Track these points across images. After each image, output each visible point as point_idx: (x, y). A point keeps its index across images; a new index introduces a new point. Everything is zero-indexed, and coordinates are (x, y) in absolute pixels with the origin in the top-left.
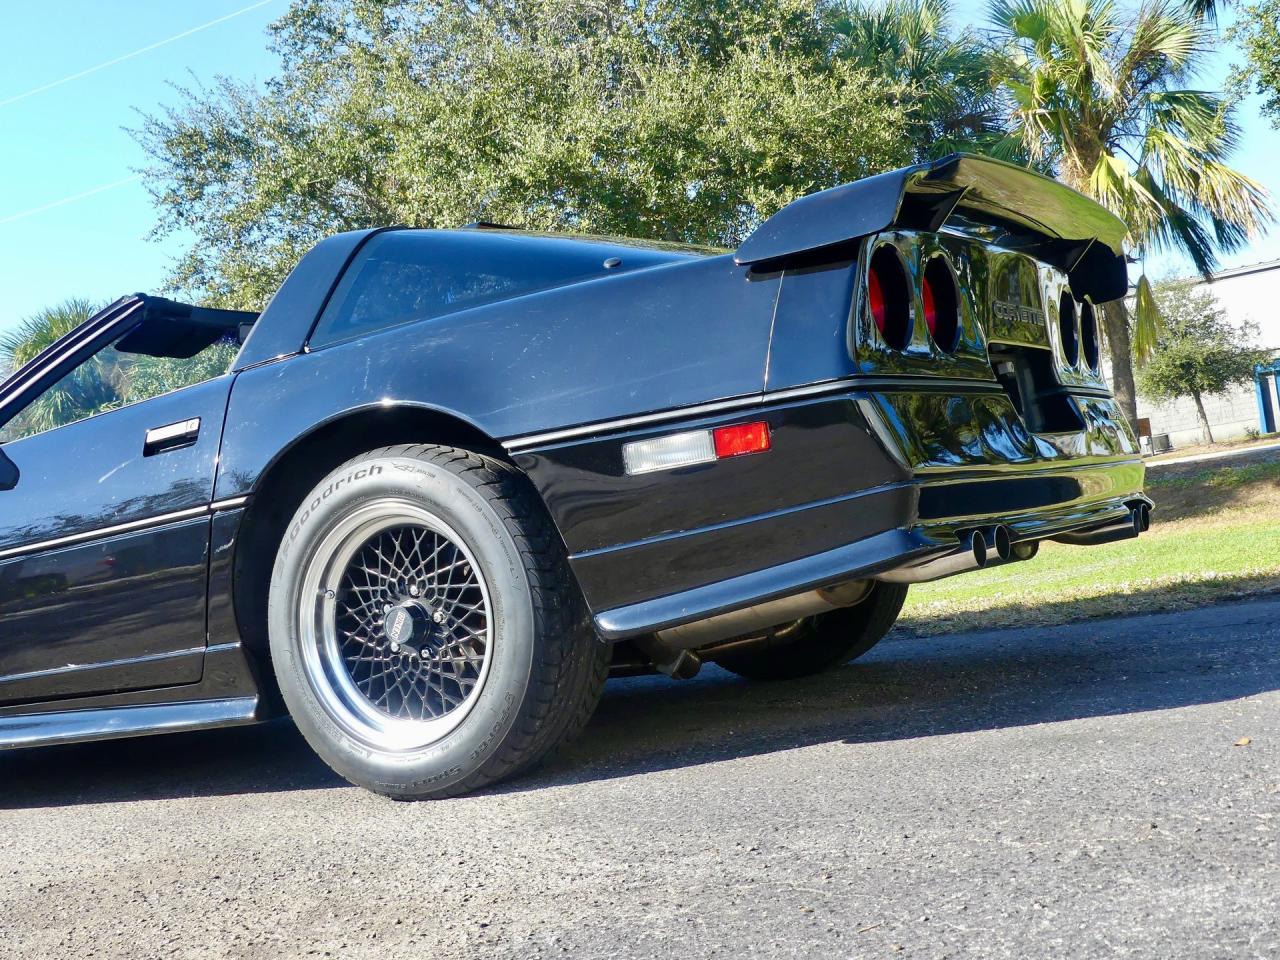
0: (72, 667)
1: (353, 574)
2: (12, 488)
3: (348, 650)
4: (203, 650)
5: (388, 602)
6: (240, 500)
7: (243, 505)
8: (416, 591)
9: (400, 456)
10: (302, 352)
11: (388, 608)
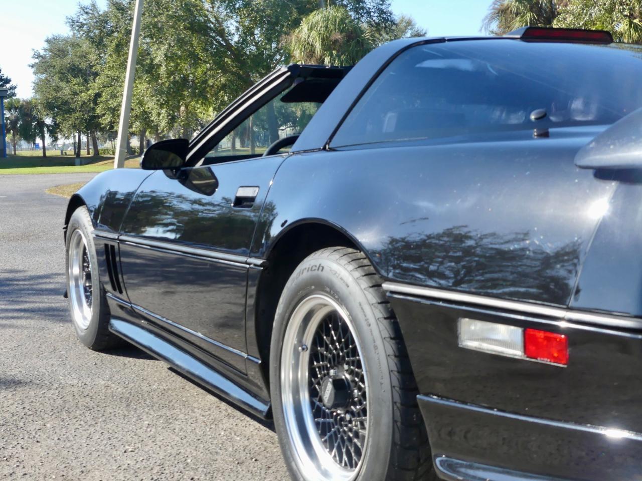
1: (318, 339)
4: (245, 356)
5: (332, 368)
6: (259, 262)
7: (261, 265)
8: (346, 367)
9: (336, 261)
10: (324, 149)
11: (332, 372)
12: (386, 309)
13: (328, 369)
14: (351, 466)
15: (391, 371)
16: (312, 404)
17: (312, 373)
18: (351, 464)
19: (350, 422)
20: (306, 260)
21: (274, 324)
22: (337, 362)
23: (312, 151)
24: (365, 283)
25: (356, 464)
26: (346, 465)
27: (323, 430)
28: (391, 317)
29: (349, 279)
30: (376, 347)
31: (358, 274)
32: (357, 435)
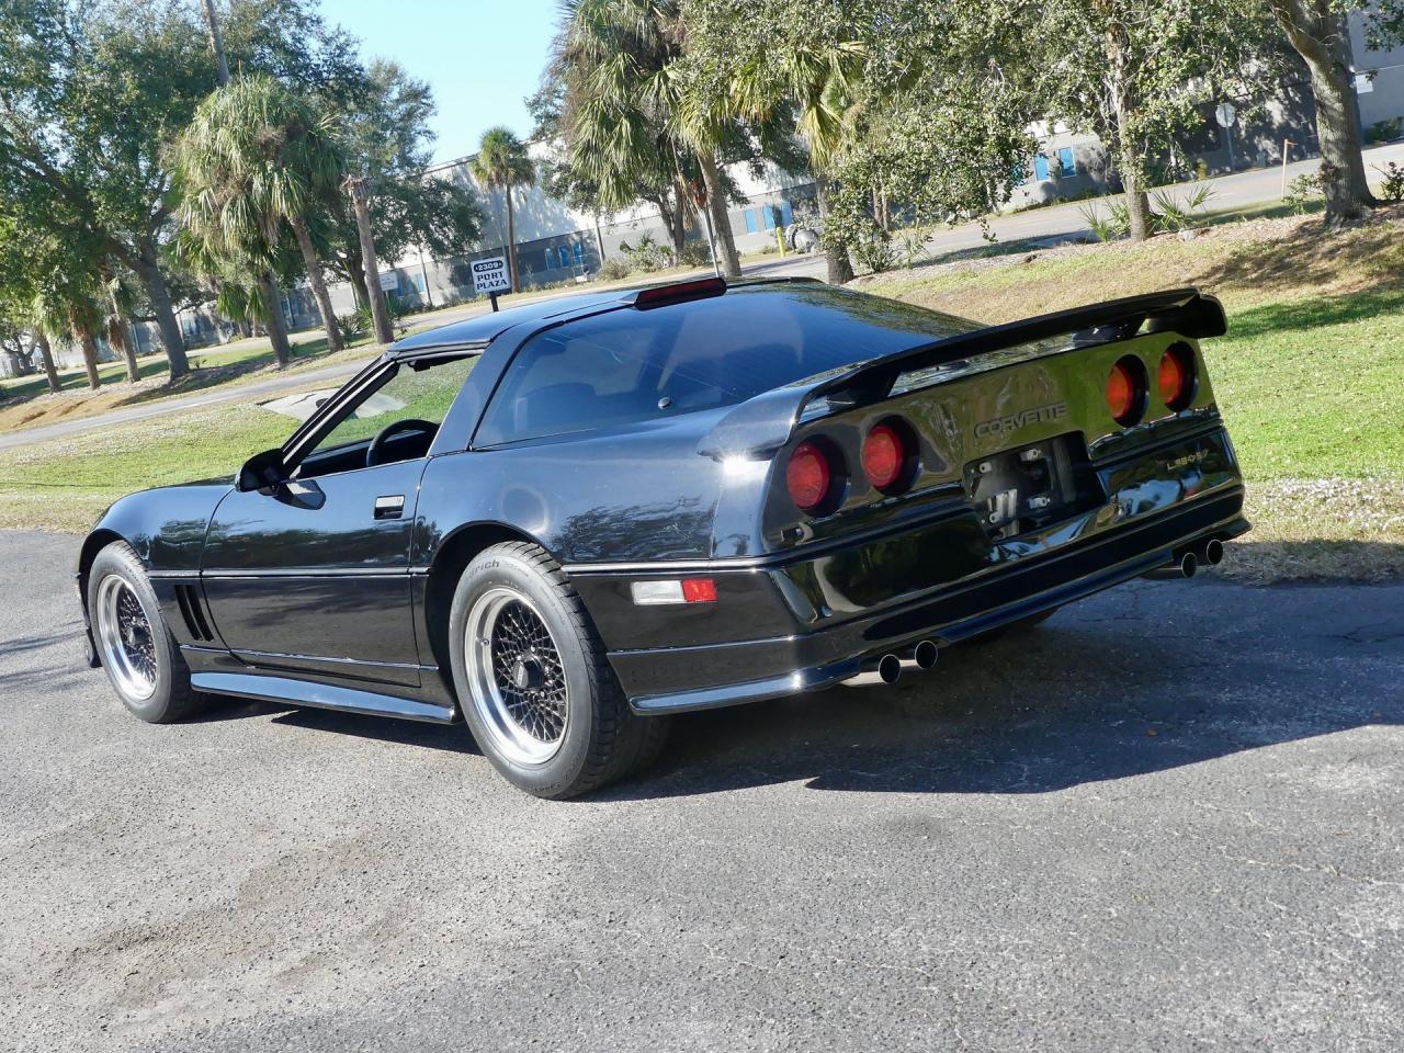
0: (350, 660)
1: (498, 630)
2: (319, 507)
3: (501, 682)
4: (418, 667)
5: (519, 654)
6: (425, 570)
7: (427, 572)
8: (533, 649)
9: (510, 555)
10: (468, 450)
11: (519, 658)
12: (566, 588)
13: (514, 656)
14: (554, 738)
15: (580, 640)
16: (502, 693)
17: (497, 664)
18: (553, 735)
19: (546, 697)
20: (476, 559)
21: (451, 626)
22: (523, 646)
23: (455, 452)
24: (542, 570)
25: (559, 735)
26: (548, 738)
27: (518, 714)
28: (572, 594)
29: (527, 569)
30: (563, 623)
31: (534, 563)
32: (555, 708)
